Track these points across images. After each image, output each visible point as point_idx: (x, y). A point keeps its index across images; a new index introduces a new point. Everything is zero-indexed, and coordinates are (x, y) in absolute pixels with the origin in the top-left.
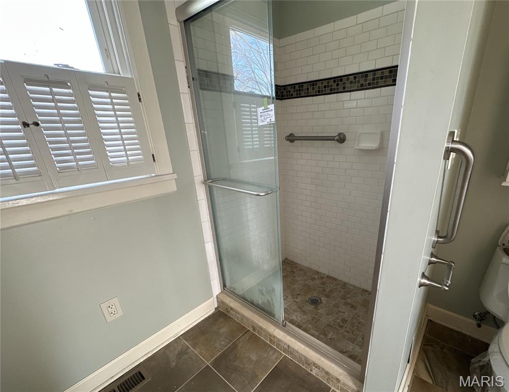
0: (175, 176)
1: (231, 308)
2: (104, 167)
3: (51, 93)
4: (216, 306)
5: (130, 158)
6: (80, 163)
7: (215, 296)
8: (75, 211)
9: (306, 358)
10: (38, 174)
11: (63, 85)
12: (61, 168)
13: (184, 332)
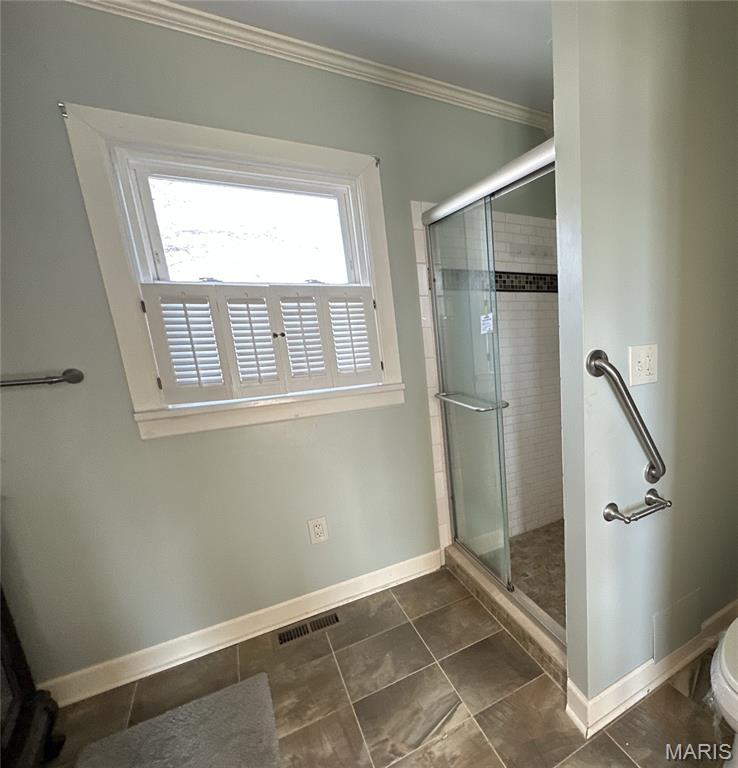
0: (403, 386)
1: (458, 566)
2: (331, 374)
3: (299, 307)
4: (443, 563)
5: (357, 365)
6: (312, 369)
7: (443, 548)
8: (301, 416)
9: (523, 631)
10: (277, 378)
11: (308, 299)
12: (295, 374)
13: (395, 585)
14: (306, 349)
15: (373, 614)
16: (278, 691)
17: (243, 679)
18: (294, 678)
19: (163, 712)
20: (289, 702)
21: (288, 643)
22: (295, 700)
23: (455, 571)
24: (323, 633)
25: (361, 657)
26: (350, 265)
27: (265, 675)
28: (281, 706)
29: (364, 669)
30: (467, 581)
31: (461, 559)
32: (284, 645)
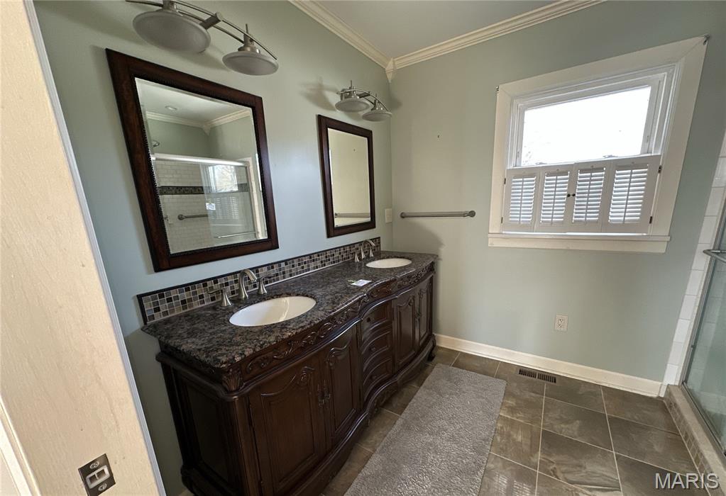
0: (668, 239)
1: (675, 404)
2: (602, 223)
4: (662, 395)
6: (588, 219)
7: (666, 384)
10: (562, 223)
11: (600, 169)
12: (575, 221)
13: (607, 385)
14: (588, 205)
15: (580, 393)
16: (508, 394)
17: (496, 377)
18: (519, 394)
19: (463, 369)
20: (511, 402)
21: (522, 376)
22: (514, 404)
23: (670, 407)
24: (544, 383)
25: (559, 410)
26: (647, 138)
27: (505, 383)
28: (507, 401)
29: (558, 418)
30: (680, 421)
31: (680, 400)
32: (520, 375)
